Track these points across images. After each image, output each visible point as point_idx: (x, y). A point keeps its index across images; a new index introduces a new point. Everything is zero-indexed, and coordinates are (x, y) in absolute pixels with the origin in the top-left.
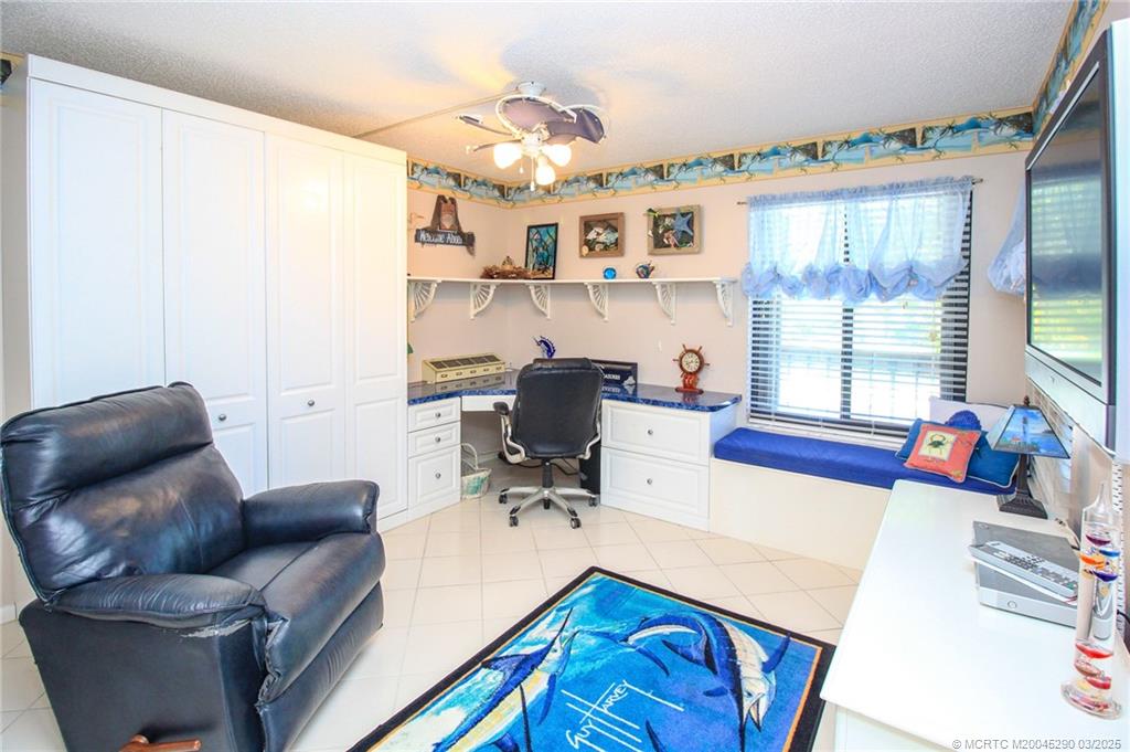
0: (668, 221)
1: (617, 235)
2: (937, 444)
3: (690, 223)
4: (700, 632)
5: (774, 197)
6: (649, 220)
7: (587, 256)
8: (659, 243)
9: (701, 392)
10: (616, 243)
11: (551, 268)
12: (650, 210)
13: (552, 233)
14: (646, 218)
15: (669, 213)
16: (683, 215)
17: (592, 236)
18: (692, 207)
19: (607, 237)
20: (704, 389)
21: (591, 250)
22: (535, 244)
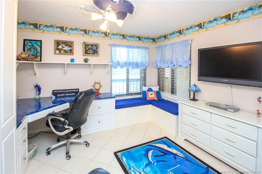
0: (89, 47)
1: (71, 48)
2: (152, 94)
3: (97, 48)
4: (153, 149)
5: (117, 45)
6: (83, 45)
7: (58, 54)
8: (86, 52)
9: (100, 94)
10: (71, 50)
11: (39, 57)
12: (84, 42)
13: (39, 44)
14: (82, 45)
15: (90, 44)
16: (95, 45)
17: (60, 47)
18: (97, 44)
19: (66, 48)
20: (101, 93)
21: (60, 52)
22: (28, 47)
